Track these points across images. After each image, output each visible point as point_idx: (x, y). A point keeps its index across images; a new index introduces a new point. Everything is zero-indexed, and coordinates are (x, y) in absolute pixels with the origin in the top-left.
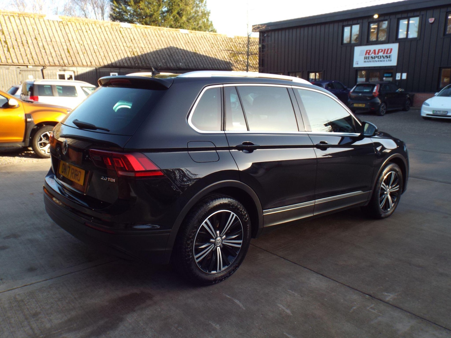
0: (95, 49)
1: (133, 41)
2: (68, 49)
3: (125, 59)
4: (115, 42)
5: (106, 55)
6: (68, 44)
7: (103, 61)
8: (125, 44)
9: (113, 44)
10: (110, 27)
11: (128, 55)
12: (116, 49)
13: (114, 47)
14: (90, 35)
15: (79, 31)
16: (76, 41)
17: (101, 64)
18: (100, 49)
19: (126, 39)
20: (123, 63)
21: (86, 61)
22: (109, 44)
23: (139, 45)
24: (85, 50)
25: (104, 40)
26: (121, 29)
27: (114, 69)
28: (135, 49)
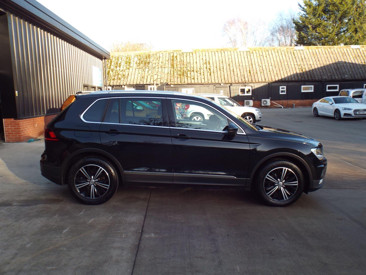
0: (270, 69)
1: (303, 60)
2: (250, 71)
3: (294, 75)
4: (287, 62)
5: (278, 72)
6: (251, 67)
7: (275, 77)
8: (296, 63)
9: (286, 63)
10: (286, 51)
11: (296, 72)
12: (288, 68)
13: (286, 66)
14: (269, 59)
15: (261, 56)
16: (257, 64)
17: (273, 80)
18: (274, 69)
19: (297, 59)
20: (292, 78)
21: (262, 78)
22: (283, 64)
23: (308, 63)
24: (262, 70)
25: (279, 61)
26: (295, 52)
27: (283, 83)
28: (304, 66)
